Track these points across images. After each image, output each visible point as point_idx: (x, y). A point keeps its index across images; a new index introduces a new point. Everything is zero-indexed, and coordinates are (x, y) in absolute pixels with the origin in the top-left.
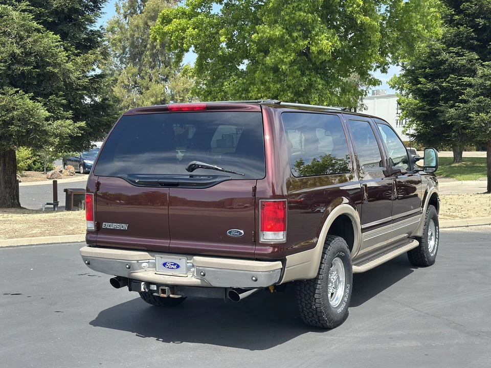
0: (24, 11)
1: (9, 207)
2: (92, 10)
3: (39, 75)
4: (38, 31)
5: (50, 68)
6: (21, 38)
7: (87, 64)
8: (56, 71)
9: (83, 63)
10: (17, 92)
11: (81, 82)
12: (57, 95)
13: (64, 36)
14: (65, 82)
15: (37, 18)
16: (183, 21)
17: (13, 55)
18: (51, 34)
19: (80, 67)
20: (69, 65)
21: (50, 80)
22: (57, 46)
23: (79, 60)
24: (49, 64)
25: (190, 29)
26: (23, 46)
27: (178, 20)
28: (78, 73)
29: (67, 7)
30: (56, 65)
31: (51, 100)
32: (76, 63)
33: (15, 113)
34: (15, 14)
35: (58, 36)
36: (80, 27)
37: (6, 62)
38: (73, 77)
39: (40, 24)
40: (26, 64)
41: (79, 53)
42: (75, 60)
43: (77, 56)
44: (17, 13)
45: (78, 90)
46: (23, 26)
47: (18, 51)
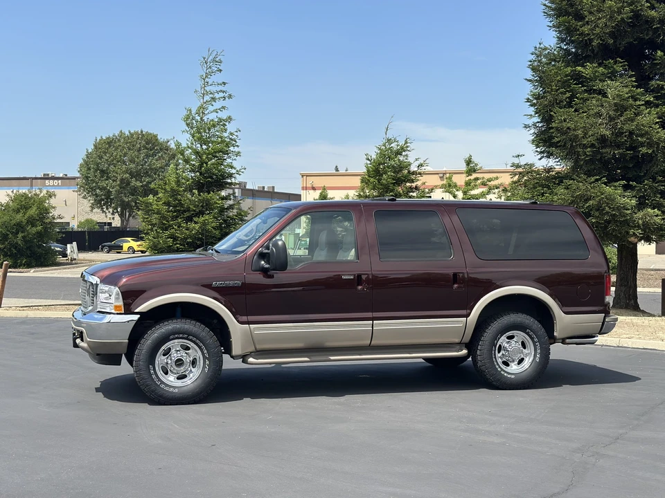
1: (622, 308)
5: (644, 150)
10: (599, 180)
12: (654, 179)
17: (603, 140)
24: (642, 145)
26: (614, 127)
31: (646, 185)
33: (591, 202)
37: (592, 146)
40: (618, 147)
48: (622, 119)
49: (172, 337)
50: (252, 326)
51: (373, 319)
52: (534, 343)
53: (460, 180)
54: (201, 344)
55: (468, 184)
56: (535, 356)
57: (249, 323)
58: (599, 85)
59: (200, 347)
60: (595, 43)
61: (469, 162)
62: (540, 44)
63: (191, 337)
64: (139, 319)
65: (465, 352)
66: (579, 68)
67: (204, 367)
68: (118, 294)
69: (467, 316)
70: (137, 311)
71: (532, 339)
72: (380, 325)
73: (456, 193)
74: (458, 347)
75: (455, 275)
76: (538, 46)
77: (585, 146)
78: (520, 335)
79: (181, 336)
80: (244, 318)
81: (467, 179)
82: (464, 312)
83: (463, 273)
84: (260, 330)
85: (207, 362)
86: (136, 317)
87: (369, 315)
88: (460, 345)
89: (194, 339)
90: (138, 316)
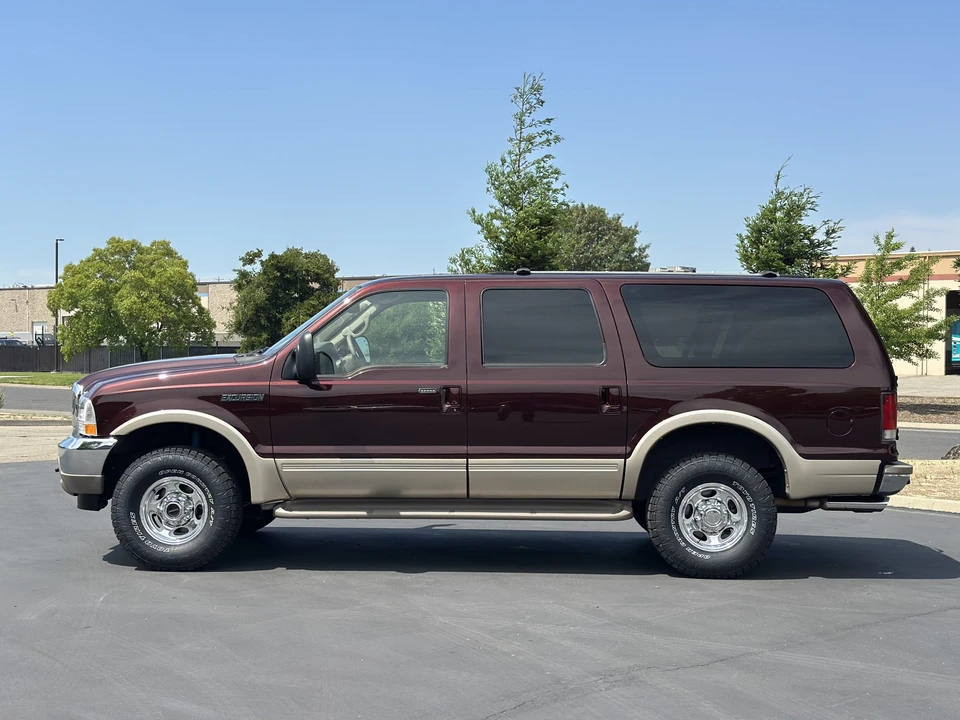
49: (161, 473)
50: (280, 461)
51: (467, 456)
52: (747, 504)
54: (203, 485)
56: (749, 525)
57: (274, 456)
59: (203, 489)
63: (189, 474)
64: (116, 445)
67: (209, 519)
68: (89, 409)
69: (626, 456)
70: (114, 433)
71: (743, 497)
72: (480, 466)
74: (619, 506)
75: (606, 390)
78: (724, 491)
79: (175, 471)
80: (268, 449)
82: (621, 450)
83: (619, 387)
84: (291, 466)
85: (212, 511)
86: (113, 442)
87: (462, 449)
88: (619, 502)
89: (194, 477)
90: (116, 441)
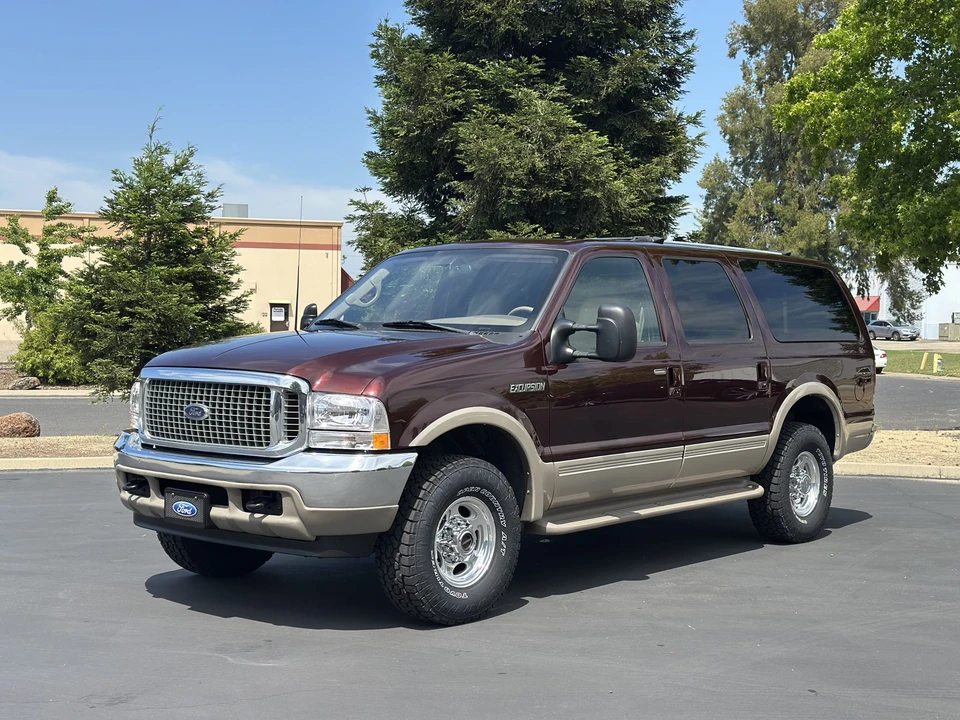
0: (554, 99)
2: (665, 88)
3: (569, 201)
4: (575, 130)
5: (589, 192)
6: (547, 142)
7: (649, 182)
8: (599, 195)
9: (642, 179)
10: (535, 230)
11: (635, 212)
13: (615, 135)
14: (610, 211)
15: (576, 111)
16: (825, 95)
17: (533, 172)
18: (594, 136)
19: (636, 186)
20: (619, 184)
21: (586, 209)
22: (600, 155)
23: (636, 175)
24: (587, 184)
25: (836, 110)
26: (550, 157)
27: (816, 94)
28: (632, 196)
29: (624, 87)
30: (597, 185)
32: (631, 181)
34: (541, 105)
35: (605, 139)
36: (644, 118)
38: (623, 203)
39: (578, 119)
40: (553, 185)
41: (637, 163)
42: (627, 174)
43: (634, 168)
44: (544, 102)
45: (631, 224)
46: (551, 124)
47: (540, 165)
48: (558, 145)
49: (460, 492)
50: (558, 464)
51: (685, 442)
52: (821, 468)
53: (36, 227)
54: (497, 504)
55: (48, 232)
56: (821, 489)
57: (554, 458)
58: (519, 93)
59: (493, 509)
60: (503, 28)
61: (51, 198)
62: (386, 21)
63: (484, 491)
64: (418, 459)
65: (760, 490)
66: (470, 66)
67: (498, 546)
68: (378, 413)
69: (769, 431)
70: (414, 443)
71: (819, 461)
73: (27, 245)
74: (745, 482)
75: (759, 366)
76: (383, 24)
77: (511, 183)
78: (807, 457)
79: (472, 489)
80: (547, 450)
81: (48, 224)
83: (766, 363)
84: (566, 471)
85: (504, 537)
86: (412, 457)
87: (679, 435)
88: (758, 478)
89: (487, 493)
90: (416, 454)
